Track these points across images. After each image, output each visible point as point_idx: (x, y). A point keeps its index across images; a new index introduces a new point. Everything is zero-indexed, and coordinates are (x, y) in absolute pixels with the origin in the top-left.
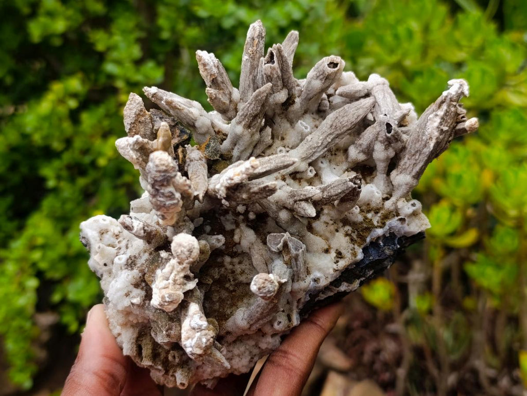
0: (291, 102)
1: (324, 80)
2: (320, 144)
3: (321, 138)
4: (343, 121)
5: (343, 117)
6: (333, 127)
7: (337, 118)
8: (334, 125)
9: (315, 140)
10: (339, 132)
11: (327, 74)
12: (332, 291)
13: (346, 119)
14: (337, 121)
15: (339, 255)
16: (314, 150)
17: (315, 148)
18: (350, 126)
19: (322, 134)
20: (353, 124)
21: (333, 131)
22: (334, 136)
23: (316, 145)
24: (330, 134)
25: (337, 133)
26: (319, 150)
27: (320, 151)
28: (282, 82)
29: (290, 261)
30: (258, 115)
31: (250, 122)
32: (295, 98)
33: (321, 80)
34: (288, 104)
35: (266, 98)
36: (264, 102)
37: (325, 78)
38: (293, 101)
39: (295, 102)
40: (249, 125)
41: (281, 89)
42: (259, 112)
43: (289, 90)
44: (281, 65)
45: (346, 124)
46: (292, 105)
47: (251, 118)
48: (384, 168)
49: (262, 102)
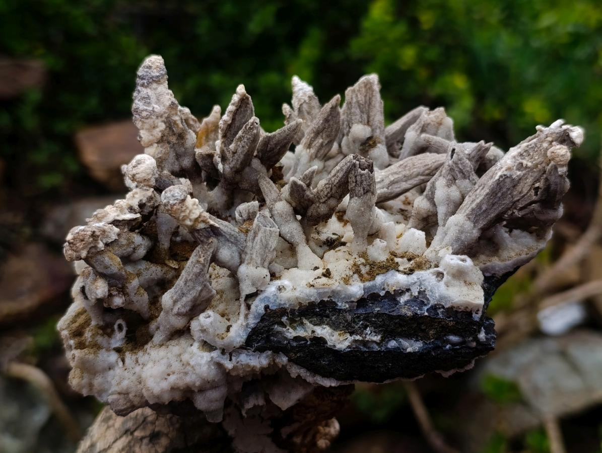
0: (371, 143)
3: (383, 174)
6: (402, 166)
8: (404, 165)
10: (407, 173)
11: (423, 123)
12: (306, 331)
15: (327, 274)
18: (422, 169)
20: (427, 167)
21: (400, 170)
22: (400, 176)
24: (396, 173)
25: (404, 173)
28: (365, 116)
29: (247, 231)
30: (321, 134)
31: (311, 140)
32: (379, 143)
33: (416, 131)
34: (367, 145)
35: (331, 111)
36: (328, 117)
37: (420, 129)
38: (373, 143)
39: (376, 145)
40: (309, 145)
41: (361, 122)
42: (321, 127)
43: (373, 131)
44: (370, 99)
45: (418, 165)
46: (372, 148)
47: (312, 135)
48: (443, 215)
49: (326, 115)
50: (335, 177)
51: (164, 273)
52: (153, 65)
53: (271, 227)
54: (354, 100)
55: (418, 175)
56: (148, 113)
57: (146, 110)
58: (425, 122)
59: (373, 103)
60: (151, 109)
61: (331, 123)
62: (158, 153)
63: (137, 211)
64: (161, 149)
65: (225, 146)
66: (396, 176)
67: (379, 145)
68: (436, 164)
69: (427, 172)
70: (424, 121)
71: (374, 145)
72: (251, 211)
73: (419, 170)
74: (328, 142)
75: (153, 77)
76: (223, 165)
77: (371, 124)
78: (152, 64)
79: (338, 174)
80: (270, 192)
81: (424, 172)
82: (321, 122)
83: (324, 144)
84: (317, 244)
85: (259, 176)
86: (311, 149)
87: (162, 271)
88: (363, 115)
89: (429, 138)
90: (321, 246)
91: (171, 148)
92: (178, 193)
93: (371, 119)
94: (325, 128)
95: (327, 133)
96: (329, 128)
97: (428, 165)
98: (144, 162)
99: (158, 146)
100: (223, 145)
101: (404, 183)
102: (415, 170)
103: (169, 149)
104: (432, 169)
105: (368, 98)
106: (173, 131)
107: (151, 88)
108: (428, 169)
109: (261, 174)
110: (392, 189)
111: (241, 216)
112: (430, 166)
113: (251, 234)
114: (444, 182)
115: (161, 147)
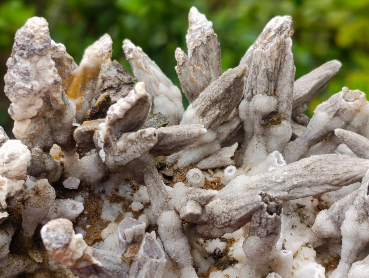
0: (275, 119)
1: (332, 115)
2: (280, 181)
3: (286, 173)
4: (326, 167)
5: (329, 163)
6: (309, 169)
7: (320, 160)
8: (312, 167)
9: (277, 173)
10: (313, 179)
11: (338, 107)
13: (331, 167)
14: (318, 164)
16: (268, 185)
17: (272, 182)
18: (331, 179)
19: (290, 170)
20: (337, 177)
21: (306, 173)
22: (305, 180)
23: (274, 179)
24: (300, 176)
25: (310, 178)
26: (276, 188)
27: (276, 191)
28: (272, 85)
29: (131, 262)
30: (219, 104)
31: (206, 108)
32: (285, 119)
33: (329, 113)
34: (270, 120)
35: (234, 82)
36: (230, 87)
37: (334, 112)
38: (277, 120)
39: (280, 123)
40: (203, 112)
41: (267, 93)
42: (220, 97)
43: (278, 103)
44: (281, 64)
45: (328, 172)
46: (276, 124)
47: (209, 103)
48: (348, 251)
49: (228, 85)
50: (237, 212)
51: (27, 267)
52: (35, 34)
53: (158, 258)
54: (263, 67)
55: (325, 183)
56: (25, 92)
57: (23, 88)
58: (342, 107)
59: (284, 70)
60: (29, 87)
61: (233, 93)
62: (31, 130)
63: (5, 207)
64: (35, 125)
65: (111, 134)
66: (300, 180)
67: (284, 122)
68: (347, 176)
69: (336, 182)
70: (340, 106)
71: (278, 122)
72: (137, 234)
73: (327, 179)
74: (226, 113)
75: (35, 49)
76: (106, 153)
77: (278, 94)
78: (35, 32)
79: (242, 210)
80: (158, 195)
81: (333, 181)
82: (222, 91)
83: (221, 115)
84: (201, 256)
85: (145, 170)
86: (205, 118)
87: (24, 264)
88: (270, 84)
89: (343, 134)
90: (206, 258)
91: (46, 123)
92: (63, 236)
93: (279, 88)
94: (225, 98)
95: (227, 104)
96: (229, 98)
97: (339, 174)
98: (18, 157)
99: (32, 122)
100: (109, 133)
101: (308, 189)
102: (323, 177)
103: (44, 125)
104: (342, 180)
105: (279, 63)
106: (51, 106)
107: (30, 61)
108: (338, 179)
109: (148, 167)
110: (293, 193)
111: (125, 239)
112: (340, 176)
113: (135, 265)
114: (356, 216)
115: (35, 123)
